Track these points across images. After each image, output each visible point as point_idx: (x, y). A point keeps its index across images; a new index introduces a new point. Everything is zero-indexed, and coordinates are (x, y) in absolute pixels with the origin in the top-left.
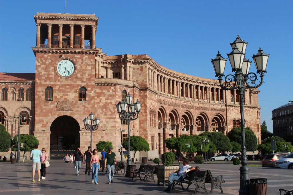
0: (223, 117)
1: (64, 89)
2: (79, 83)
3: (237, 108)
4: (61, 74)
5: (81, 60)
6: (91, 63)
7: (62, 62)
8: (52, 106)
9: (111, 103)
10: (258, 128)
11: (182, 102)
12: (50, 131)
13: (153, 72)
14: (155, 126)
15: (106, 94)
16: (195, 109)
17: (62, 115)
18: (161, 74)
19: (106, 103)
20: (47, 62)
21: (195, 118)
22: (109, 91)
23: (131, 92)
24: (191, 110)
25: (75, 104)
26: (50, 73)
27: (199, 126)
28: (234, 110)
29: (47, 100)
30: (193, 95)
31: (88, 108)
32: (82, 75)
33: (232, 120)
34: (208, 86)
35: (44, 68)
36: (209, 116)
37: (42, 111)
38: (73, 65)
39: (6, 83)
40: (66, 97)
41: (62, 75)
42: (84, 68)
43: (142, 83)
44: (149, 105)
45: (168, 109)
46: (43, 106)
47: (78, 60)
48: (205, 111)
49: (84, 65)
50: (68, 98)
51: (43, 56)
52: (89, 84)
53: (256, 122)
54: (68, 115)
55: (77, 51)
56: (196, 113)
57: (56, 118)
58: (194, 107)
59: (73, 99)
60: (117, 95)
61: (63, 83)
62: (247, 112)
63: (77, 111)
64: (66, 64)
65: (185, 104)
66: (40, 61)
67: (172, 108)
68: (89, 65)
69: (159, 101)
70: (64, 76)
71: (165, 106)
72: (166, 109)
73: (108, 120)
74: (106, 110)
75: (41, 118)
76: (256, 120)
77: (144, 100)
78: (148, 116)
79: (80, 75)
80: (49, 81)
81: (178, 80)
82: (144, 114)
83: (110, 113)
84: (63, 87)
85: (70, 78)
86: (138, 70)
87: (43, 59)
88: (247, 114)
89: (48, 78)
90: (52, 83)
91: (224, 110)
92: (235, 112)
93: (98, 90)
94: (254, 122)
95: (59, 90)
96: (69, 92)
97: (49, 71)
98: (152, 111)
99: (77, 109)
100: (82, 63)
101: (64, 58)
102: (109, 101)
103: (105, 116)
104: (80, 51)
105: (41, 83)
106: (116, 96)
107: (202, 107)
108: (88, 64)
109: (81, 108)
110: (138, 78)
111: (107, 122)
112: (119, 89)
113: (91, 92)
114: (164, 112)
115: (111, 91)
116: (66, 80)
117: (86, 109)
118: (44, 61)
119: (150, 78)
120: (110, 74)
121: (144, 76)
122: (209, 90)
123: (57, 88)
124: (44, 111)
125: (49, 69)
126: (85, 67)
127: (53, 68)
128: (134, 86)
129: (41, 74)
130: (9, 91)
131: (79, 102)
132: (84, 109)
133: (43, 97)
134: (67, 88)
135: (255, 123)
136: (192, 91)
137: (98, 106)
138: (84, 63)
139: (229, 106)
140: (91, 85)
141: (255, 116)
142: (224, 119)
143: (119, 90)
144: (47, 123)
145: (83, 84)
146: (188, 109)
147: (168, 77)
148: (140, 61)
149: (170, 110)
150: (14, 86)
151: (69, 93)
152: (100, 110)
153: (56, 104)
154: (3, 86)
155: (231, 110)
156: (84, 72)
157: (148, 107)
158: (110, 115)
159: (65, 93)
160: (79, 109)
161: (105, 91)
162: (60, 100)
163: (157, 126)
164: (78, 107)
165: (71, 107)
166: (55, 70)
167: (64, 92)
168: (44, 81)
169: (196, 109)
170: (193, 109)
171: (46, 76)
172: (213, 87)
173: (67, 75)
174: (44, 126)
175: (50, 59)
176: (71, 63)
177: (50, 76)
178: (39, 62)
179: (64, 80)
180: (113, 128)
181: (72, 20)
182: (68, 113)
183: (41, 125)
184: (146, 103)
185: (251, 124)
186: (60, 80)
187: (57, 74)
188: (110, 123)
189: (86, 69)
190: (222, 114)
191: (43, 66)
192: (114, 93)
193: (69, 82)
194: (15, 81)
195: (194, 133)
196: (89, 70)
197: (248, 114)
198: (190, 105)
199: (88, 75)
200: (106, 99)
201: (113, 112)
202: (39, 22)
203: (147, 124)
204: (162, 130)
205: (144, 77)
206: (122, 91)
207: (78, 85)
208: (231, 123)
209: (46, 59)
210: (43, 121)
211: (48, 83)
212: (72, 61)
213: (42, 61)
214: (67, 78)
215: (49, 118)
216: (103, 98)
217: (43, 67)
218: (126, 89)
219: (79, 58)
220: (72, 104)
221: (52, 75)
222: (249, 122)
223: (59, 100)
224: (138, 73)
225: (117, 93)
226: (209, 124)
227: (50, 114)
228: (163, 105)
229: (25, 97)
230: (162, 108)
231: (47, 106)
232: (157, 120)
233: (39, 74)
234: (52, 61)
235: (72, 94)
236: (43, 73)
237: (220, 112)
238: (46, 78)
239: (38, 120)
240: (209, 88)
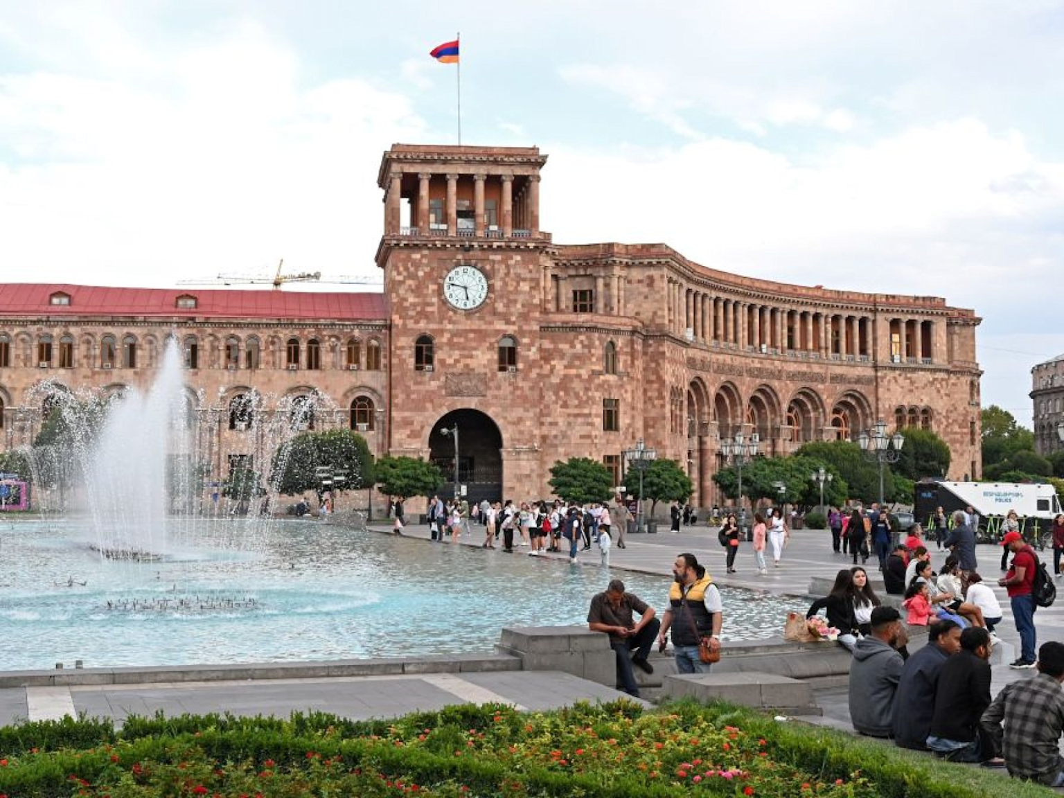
0: (867, 402)
1: (465, 341)
2: (500, 325)
3: (909, 375)
4: (454, 303)
5: (503, 266)
6: (528, 276)
7: (457, 273)
8: (434, 384)
9: (579, 376)
10: (972, 433)
11: (748, 361)
12: (430, 446)
13: (677, 287)
14: (681, 432)
15: (564, 354)
16: (784, 378)
17: (459, 407)
18: (694, 288)
19: (565, 376)
20: (421, 274)
21: (785, 406)
22: (573, 346)
23: (627, 346)
24: (776, 384)
25: (492, 379)
26: (428, 300)
27: (796, 428)
28: (901, 380)
29: (419, 368)
30: (779, 338)
31: (522, 388)
32: (507, 306)
33: (894, 409)
34: (824, 312)
35: (413, 287)
36: (824, 397)
37: (408, 396)
38: (484, 280)
39: (317, 325)
40: (468, 361)
41: (458, 306)
42: (511, 288)
43: (652, 320)
44: (669, 379)
45: (713, 384)
46: (411, 383)
47: (496, 266)
48: (813, 385)
49: (512, 280)
50: (473, 363)
51: (409, 258)
52: (525, 328)
53: (966, 415)
54: (473, 407)
55: (495, 245)
56: (788, 392)
57: (443, 414)
58: (784, 375)
59: (485, 366)
60: (593, 355)
61: (461, 327)
62: (939, 386)
63: (495, 397)
64: (465, 277)
65: (759, 366)
66: (401, 269)
67: (723, 378)
68: (524, 280)
69: (691, 363)
70: (463, 307)
71: (704, 375)
72: (707, 384)
73: (571, 419)
74: (567, 393)
75: (407, 414)
76: (965, 408)
77: (658, 364)
78: (668, 407)
79: (501, 305)
80: (425, 321)
81: (737, 298)
82: (656, 402)
83: (576, 402)
84: (461, 336)
85: (477, 315)
86: (640, 285)
87: (409, 265)
88: (939, 391)
89: (423, 315)
90: (433, 326)
91: (868, 381)
92: (902, 387)
93: (547, 344)
94: (959, 414)
95: (451, 345)
96: (475, 349)
97: (426, 295)
98: (676, 392)
99: (496, 392)
100: (507, 274)
101: (462, 262)
102: (573, 372)
103: (564, 410)
104: (503, 244)
105: (405, 325)
106: (590, 359)
107: (804, 374)
108: (523, 276)
109: (506, 389)
110: (640, 306)
111: (569, 424)
112: (599, 339)
113: (530, 350)
114: (703, 390)
115: (579, 346)
116: (467, 319)
117: (518, 392)
118: (412, 269)
119: (672, 306)
120: (566, 294)
121: (656, 301)
122: (826, 323)
123: (445, 340)
124: (413, 396)
125: (425, 291)
126: (514, 284)
127: (435, 287)
128: (634, 332)
129: (406, 304)
130: (325, 347)
131: (500, 374)
132: (512, 393)
133: (411, 362)
134: (471, 340)
135: (962, 418)
136: (778, 328)
137: (547, 385)
138: (512, 275)
139: (885, 368)
140: (530, 332)
141: (964, 396)
142: (869, 406)
143: (597, 343)
144: (422, 427)
145: (511, 329)
146: (764, 381)
147: (714, 294)
148: (646, 261)
149: (717, 385)
150: (336, 332)
151: (474, 353)
152: (551, 393)
153: (443, 379)
154: (309, 333)
155: (889, 381)
156: (512, 297)
157: (667, 383)
158: (576, 407)
159: (466, 353)
160: (501, 392)
161: (564, 347)
162: (455, 370)
163: (686, 433)
164: (499, 388)
165: (482, 388)
166: (440, 292)
167: (464, 349)
168: (412, 321)
169: (788, 378)
170: (779, 379)
171: (419, 309)
172: (837, 312)
173: (470, 305)
174: (414, 435)
175: (427, 265)
176: (479, 274)
177: (429, 309)
178: (399, 274)
179: (463, 319)
180: (583, 441)
181: (482, 162)
182: (472, 403)
183: (408, 432)
184: (661, 373)
185: (950, 421)
186: (454, 318)
187: (444, 302)
188: (577, 428)
189: (517, 291)
190: (863, 391)
191: (410, 282)
192: (586, 351)
193: (476, 324)
194: (340, 319)
195: (780, 449)
196: (524, 293)
197: (942, 392)
198: (772, 367)
199: (523, 306)
200: (566, 367)
201: (584, 398)
202: (399, 170)
203: (664, 427)
204: (695, 440)
205: (656, 305)
206: (605, 344)
207: (498, 331)
208: (891, 419)
209: (417, 265)
210: (412, 423)
211: (423, 326)
212: (482, 270)
213: (407, 269)
214: (469, 313)
215: (427, 414)
216: (559, 365)
217: (410, 286)
218: (614, 340)
219: (499, 262)
220: (484, 379)
221: (432, 304)
222: (944, 414)
223: (451, 370)
224: (640, 293)
225: (593, 351)
226: (825, 420)
227: (429, 405)
228: (699, 373)
229: (363, 360)
230: (697, 380)
231: (420, 383)
232: (685, 414)
233: (401, 304)
234: (432, 269)
235: (483, 353)
236: (411, 299)
237: (858, 387)
238: (418, 313)
239: (399, 419)
240: (826, 317)
